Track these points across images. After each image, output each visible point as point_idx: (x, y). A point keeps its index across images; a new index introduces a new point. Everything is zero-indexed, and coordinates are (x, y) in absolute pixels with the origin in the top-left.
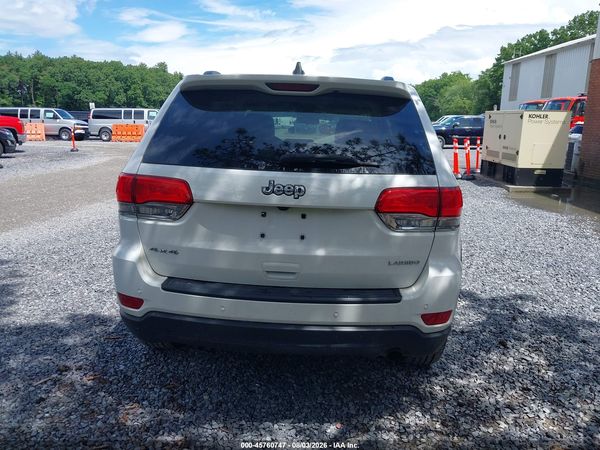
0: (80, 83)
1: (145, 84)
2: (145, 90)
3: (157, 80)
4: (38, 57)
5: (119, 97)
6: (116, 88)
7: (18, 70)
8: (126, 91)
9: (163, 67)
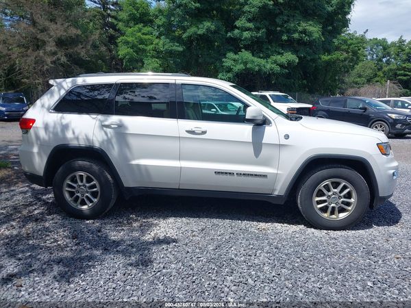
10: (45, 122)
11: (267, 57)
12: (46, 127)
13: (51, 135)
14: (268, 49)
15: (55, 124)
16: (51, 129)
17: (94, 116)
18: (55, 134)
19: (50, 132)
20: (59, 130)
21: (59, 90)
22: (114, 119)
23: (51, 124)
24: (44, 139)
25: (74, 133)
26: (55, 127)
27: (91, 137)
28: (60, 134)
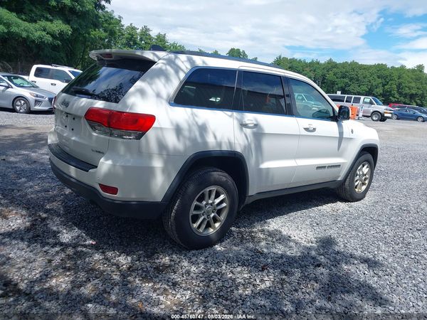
0: (351, 79)
1: (400, 80)
2: (399, 86)
3: (412, 78)
4: (330, 62)
5: (378, 90)
6: (376, 83)
7: (315, 71)
8: (383, 86)
9: (421, 68)
10: (174, 123)
11: (33, 21)
12: (178, 130)
13: (188, 143)
14: (31, 11)
15: (189, 125)
16: (186, 133)
17: (229, 113)
18: (194, 141)
19: (184, 137)
20: (197, 134)
21: (177, 72)
22: (250, 117)
23: (184, 126)
24: (175, 149)
25: (215, 137)
26: (190, 130)
27: (232, 140)
28: (199, 140)
